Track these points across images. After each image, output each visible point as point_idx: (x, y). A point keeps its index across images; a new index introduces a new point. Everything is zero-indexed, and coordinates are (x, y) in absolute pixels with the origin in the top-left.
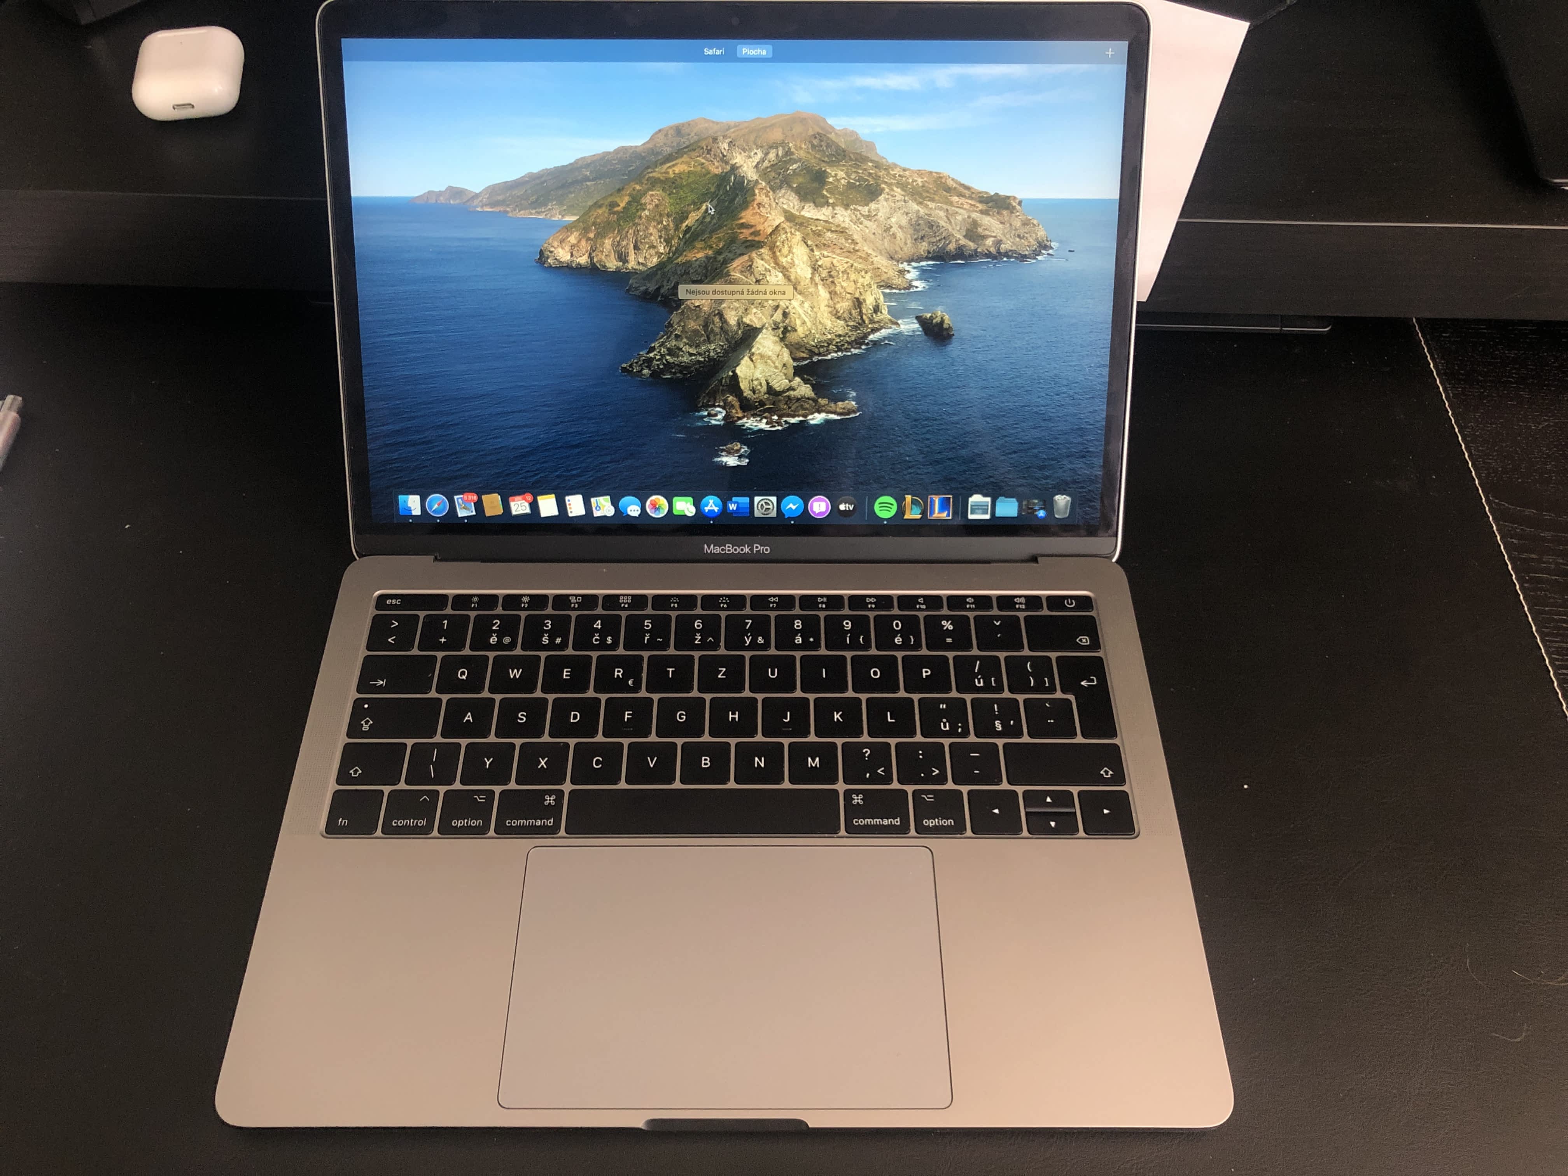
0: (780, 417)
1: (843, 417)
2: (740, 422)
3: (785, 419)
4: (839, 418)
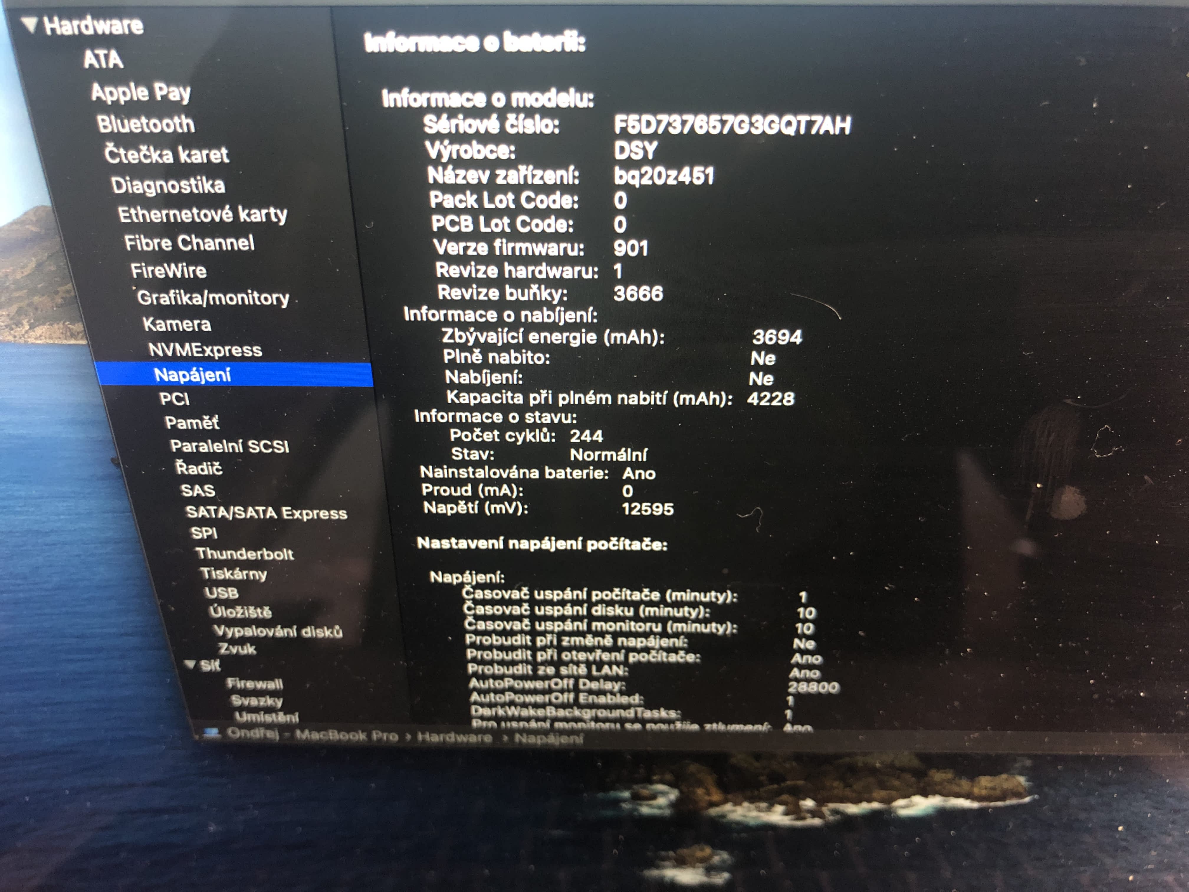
0: (821, 802)
1: (985, 804)
2: (714, 811)
3: (832, 806)
4: (975, 805)
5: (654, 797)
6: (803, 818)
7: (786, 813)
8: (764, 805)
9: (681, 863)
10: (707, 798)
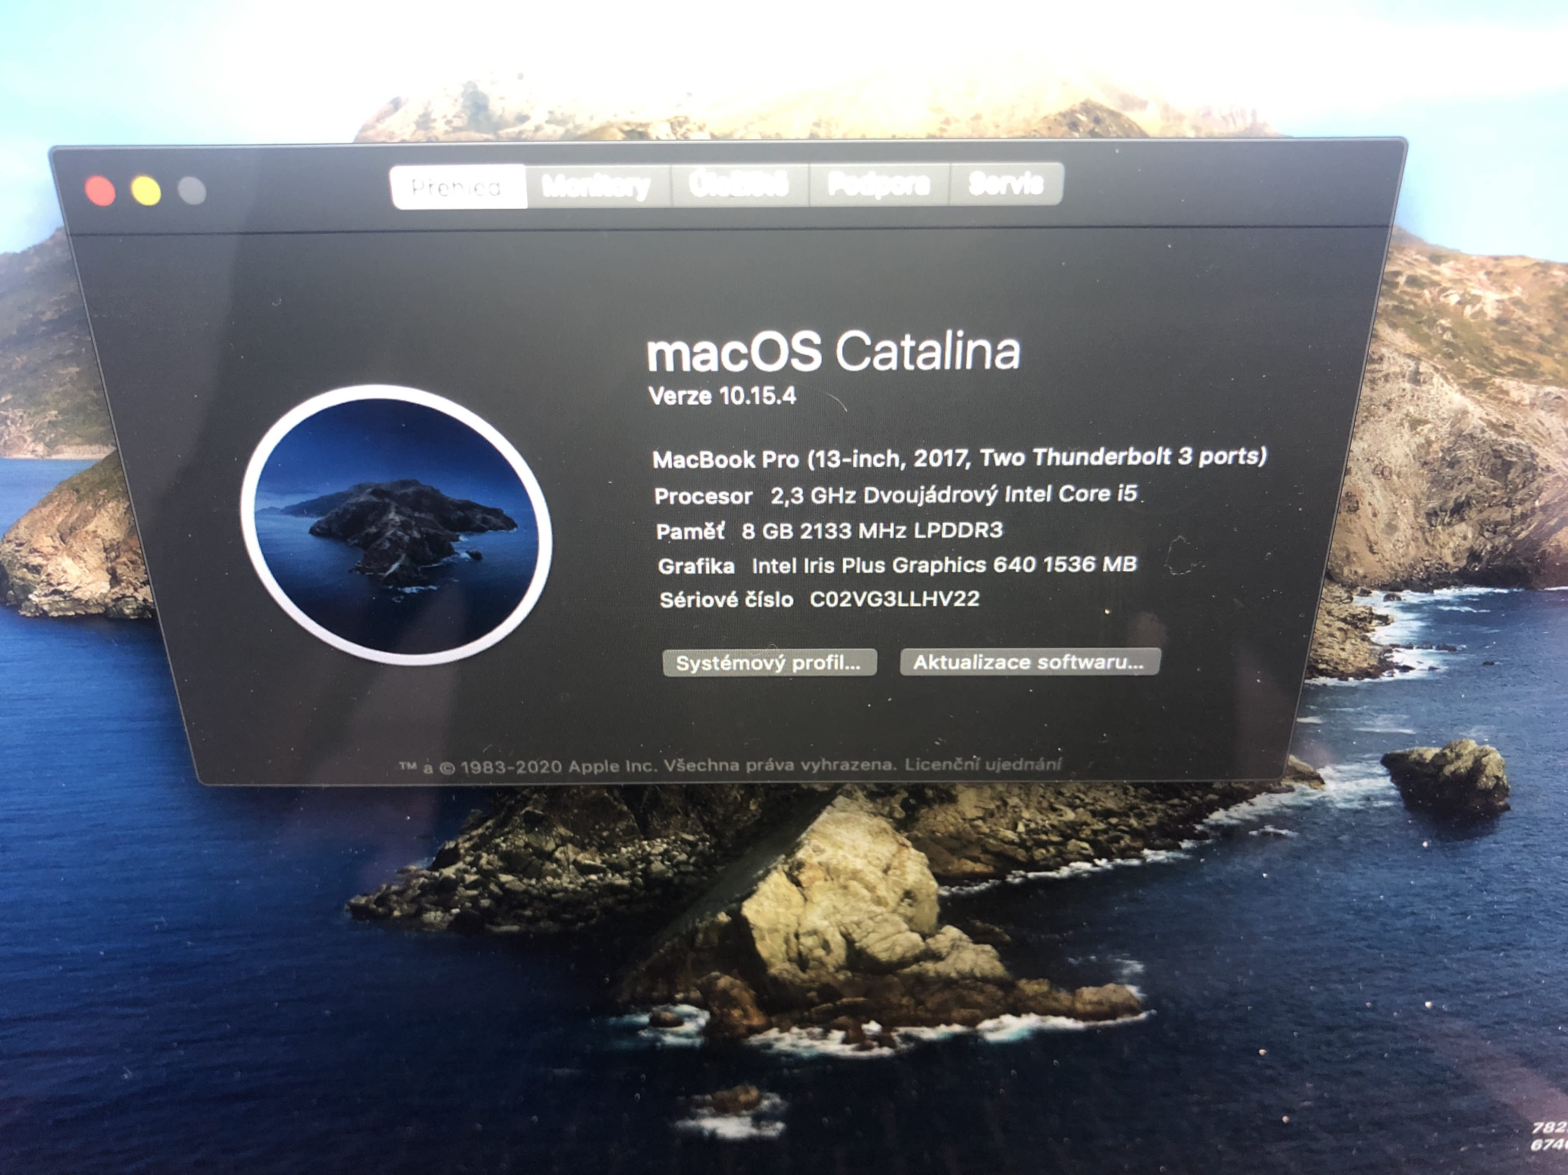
0: (888, 1025)
1: (1092, 1023)
2: (756, 1040)
3: (902, 1030)
4: (1080, 1025)
5: (679, 1022)
6: (870, 1048)
7: (845, 1041)
8: (817, 1030)
9: (722, 1110)
10: (745, 1022)
